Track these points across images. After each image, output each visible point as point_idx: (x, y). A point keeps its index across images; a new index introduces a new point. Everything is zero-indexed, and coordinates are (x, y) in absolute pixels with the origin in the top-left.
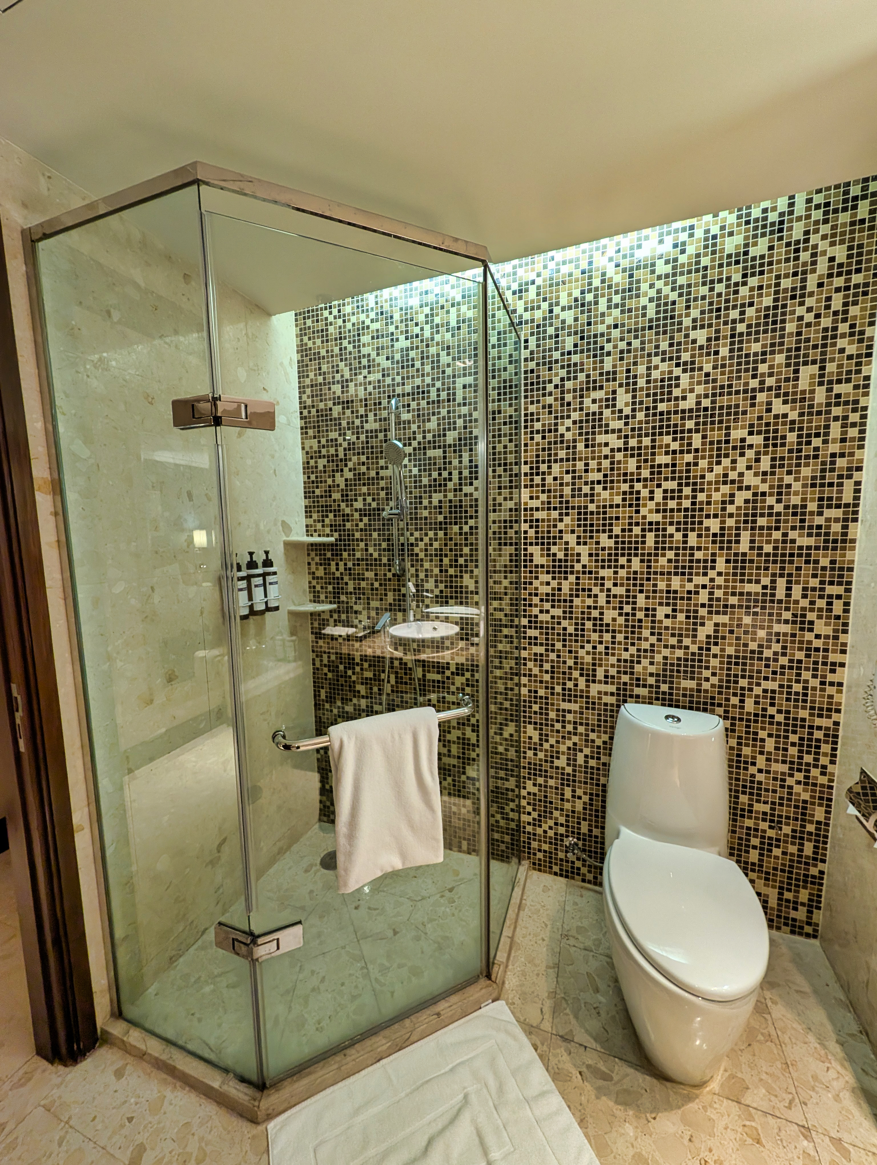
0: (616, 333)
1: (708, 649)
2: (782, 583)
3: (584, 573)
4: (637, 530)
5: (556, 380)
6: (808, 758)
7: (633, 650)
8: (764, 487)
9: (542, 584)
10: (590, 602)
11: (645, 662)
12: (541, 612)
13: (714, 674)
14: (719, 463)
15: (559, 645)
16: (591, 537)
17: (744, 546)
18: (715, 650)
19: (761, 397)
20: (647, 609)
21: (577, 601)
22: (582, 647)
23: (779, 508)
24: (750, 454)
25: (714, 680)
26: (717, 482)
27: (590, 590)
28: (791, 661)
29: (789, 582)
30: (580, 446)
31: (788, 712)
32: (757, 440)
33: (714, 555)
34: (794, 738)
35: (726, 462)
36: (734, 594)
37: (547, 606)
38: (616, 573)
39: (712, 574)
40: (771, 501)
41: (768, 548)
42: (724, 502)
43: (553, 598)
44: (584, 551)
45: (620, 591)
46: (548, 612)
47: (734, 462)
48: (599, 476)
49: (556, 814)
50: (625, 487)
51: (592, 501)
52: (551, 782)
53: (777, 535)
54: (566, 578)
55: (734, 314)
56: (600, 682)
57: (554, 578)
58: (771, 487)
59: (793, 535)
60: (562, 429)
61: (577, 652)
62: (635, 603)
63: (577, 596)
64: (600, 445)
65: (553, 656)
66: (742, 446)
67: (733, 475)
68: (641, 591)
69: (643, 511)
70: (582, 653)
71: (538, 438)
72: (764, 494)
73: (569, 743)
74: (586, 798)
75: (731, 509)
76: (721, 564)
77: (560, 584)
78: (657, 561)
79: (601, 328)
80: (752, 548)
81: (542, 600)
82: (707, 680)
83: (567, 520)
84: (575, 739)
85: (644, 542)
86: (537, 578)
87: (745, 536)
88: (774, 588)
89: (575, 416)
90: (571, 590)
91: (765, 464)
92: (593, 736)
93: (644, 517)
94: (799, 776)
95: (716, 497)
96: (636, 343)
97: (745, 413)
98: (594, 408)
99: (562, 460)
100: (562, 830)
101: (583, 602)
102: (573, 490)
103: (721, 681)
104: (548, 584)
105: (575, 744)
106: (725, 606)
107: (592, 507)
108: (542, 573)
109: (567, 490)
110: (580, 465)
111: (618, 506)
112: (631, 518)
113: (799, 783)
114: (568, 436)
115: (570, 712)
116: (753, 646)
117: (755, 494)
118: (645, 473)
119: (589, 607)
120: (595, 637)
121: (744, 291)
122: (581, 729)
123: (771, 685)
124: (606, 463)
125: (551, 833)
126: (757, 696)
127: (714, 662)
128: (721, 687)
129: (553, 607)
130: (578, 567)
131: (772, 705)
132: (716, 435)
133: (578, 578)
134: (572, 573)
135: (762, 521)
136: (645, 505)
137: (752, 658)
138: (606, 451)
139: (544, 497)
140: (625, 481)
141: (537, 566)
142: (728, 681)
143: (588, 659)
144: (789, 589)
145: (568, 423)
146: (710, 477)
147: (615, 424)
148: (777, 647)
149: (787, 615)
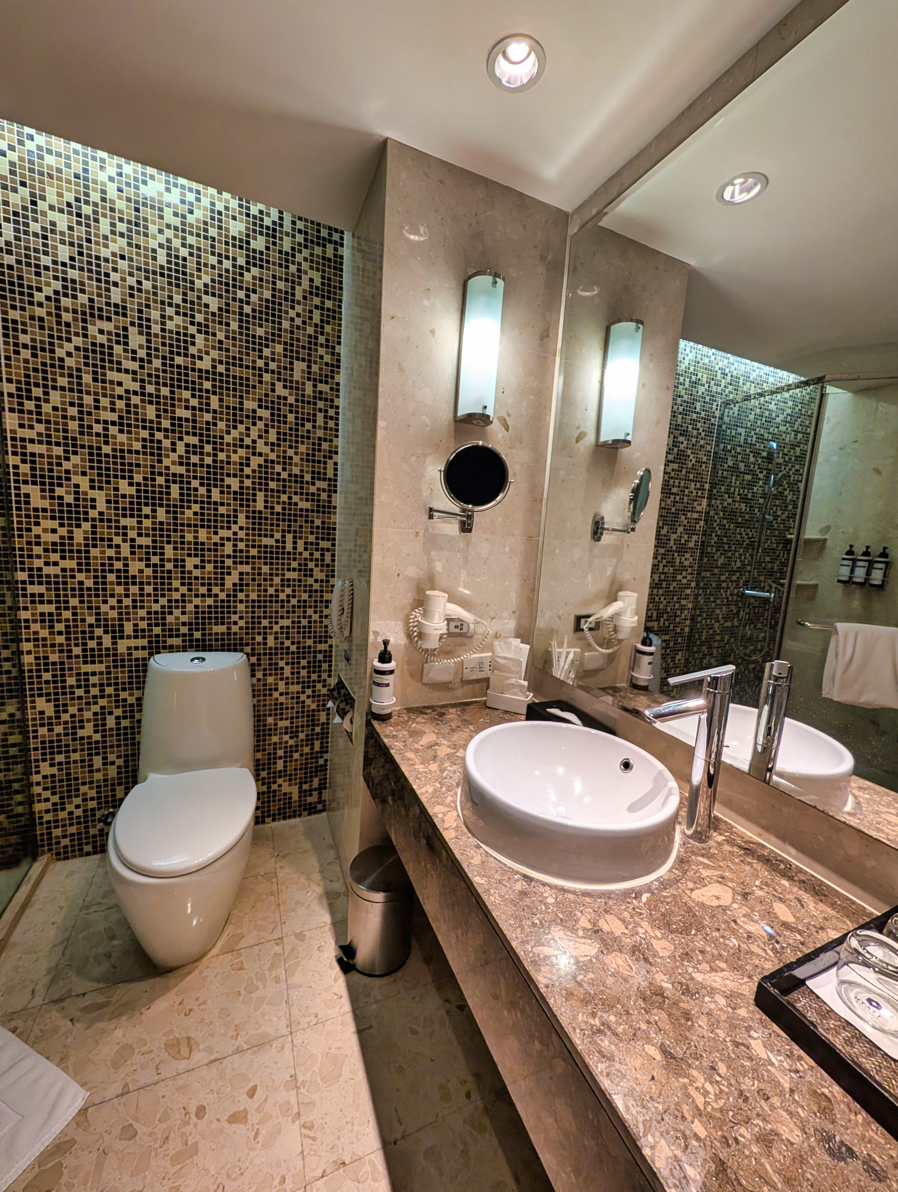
0: (123, 265)
1: (235, 596)
2: (289, 537)
3: (102, 521)
4: (160, 480)
5: (48, 291)
6: (314, 677)
7: (163, 601)
8: (273, 456)
9: (45, 530)
10: (111, 552)
11: (177, 612)
12: (47, 564)
13: (241, 618)
14: (235, 427)
15: (74, 602)
16: (108, 482)
17: (260, 505)
18: (241, 596)
19: (267, 377)
20: (176, 560)
21: (94, 552)
22: (105, 602)
23: (284, 475)
24: (260, 424)
25: (242, 623)
26: (235, 445)
27: (110, 540)
28: (299, 601)
29: (295, 537)
30: (87, 378)
31: (299, 643)
32: (265, 414)
33: (235, 511)
34: (304, 663)
35: (241, 428)
36: (254, 546)
37: (55, 557)
38: (140, 522)
39: (235, 528)
40: (278, 468)
41: (278, 508)
42: (241, 464)
43: (62, 548)
44: (100, 497)
45: (145, 541)
46: (56, 564)
47: (248, 429)
48: (114, 417)
49: (84, 789)
50: (145, 434)
51: (107, 443)
52: (75, 756)
53: (284, 498)
54: (79, 526)
55: (241, 294)
56: (129, 637)
57: (62, 525)
58: (278, 457)
59: (296, 499)
60: (60, 353)
61: (98, 608)
62: (163, 554)
63: (95, 546)
64: (112, 382)
65: (67, 614)
66: (254, 418)
67: (247, 441)
68: (169, 542)
69: (166, 462)
70: (104, 608)
71: (26, 354)
72: (272, 462)
73: (96, 708)
74: (120, 762)
75: (247, 471)
76: (242, 520)
77: (70, 532)
78: (183, 513)
79: (105, 253)
80: (266, 507)
81: (46, 550)
82: (235, 623)
83: (75, 459)
84: (103, 702)
85: (168, 493)
86: (37, 524)
87: (260, 497)
88: (284, 542)
89: (78, 341)
90: (86, 539)
91: (272, 436)
92: (123, 695)
93: (167, 468)
94: (309, 692)
95: (235, 458)
96: (147, 285)
97: (254, 387)
98: (102, 339)
99: (63, 388)
100: (92, 804)
101: (103, 552)
102: (81, 426)
103: (247, 623)
104: (54, 531)
105: (103, 708)
106: (247, 557)
107: (107, 449)
108: (45, 518)
109: (73, 426)
110: (88, 400)
111: (137, 452)
112: (153, 467)
113: (308, 697)
114: (70, 362)
115: (93, 674)
116: (271, 591)
117: (266, 461)
118: (166, 423)
119: (110, 558)
120: (119, 590)
121: (247, 276)
122: (110, 690)
123: (286, 622)
124: (120, 404)
125: (79, 812)
126: (276, 633)
127: (241, 607)
128: (247, 628)
129: (63, 558)
130: (93, 514)
131: (288, 638)
132: (231, 401)
133: (94, 526)
134: (86, 520)
135: (272, 485)
136: (167, 456)
137: (271, 601)
138: (119, 391)
139: (40, 428)
140: (144, 428)
141: (36, 510)
142: (253, 623)
143: (114, 614)
144: (295, 543)
145: (69, 347)
146: (228, 439)
147: (128, 364)
148: (288, 591)
149: (294, 564)
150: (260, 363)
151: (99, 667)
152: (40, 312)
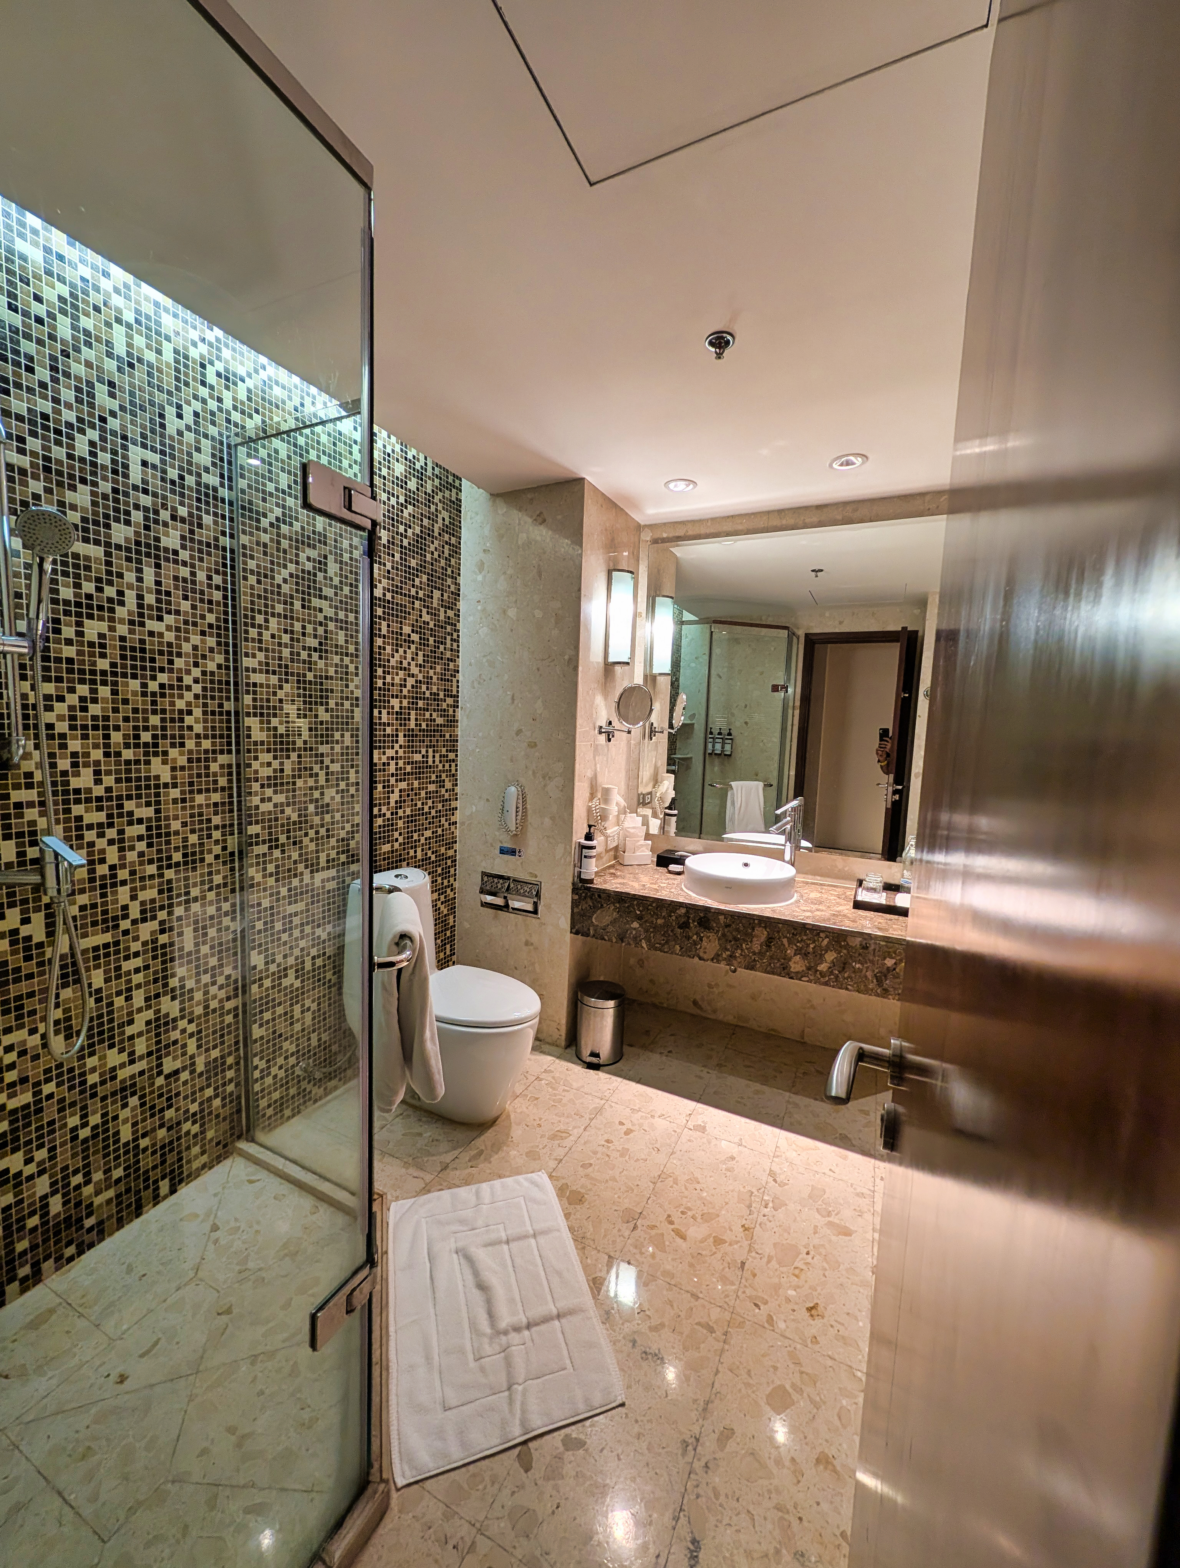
1: (397, 813)
2: (430, 752)
3: (305, 749)
4: (347, 704)
5: (272, 517)
6: (445, 882)
7: (348, 827)
8: (420, 677)
9: (262, 765)
10: (311, 782)
12: (263, 800)
13: (400, 834)
14: (397, 651)
15: (283, 839)
16: (311, 710)
17: (412, 723)
18: (400, 812)
21: (300, 783)
22: (306, 835)
23: (427, 694)
24: (413, 648)
25: (401, 840)
26: (397, 668)
27: (311, 769)
28: (436, 812)
29: (434, 751)
30: (298, 604)
31: (436, 851)
33: (397, 730)
34: (439, 870)
35: (401, 651)
36: (408, 763)
37: (269, 792)
38: (332, 748)
39: (397, 746)
40: (424, 688)
41: (424, 726)
42: (401, 685)
43: (275, 782)
44: (304, 724)
45: (336, 767)
46: (270, 799)
47: (405, 652)
48: (314, 643)
49: (286, 1045)
50: (336, 659)
51: (310, 670)
52: (280, 1010)
53: (427, 715)
54: (288, 757)
56: (323, 869)
57: (275, 758)
58: (424, 677)
59: (434, 715)
60: (278, 579)
61: (301, 842)
62: (348, 779)
63: (300, 777)
64: (315, 609)
65: (277, 853)
66: (409, 642)
67: (405, 664)
69: (352, 686)
70: (306, 841)
71: (253, 579)
72: (420, 682)
73: (296, 952)
75: (405, 691)
77: (282, 764)
80: (416, 725)
81: (262, 786)
82: (397, 840)
83: (287, 687)
86: (256, 758)
87: (413, 715)
88: (427, 757)
89: (292, 567)
90: (293, 770)
91: (420, 658)
92: (318, 932)
94: (442, 898)
95: (397, 680)
97: (409, 613)
98: (309, 566)
99: (279, 615)
100: (292, 1060)
101: (305, 782)
102: (292, 653)
103: (404, 838)
104: (269, 764)
105: (302, 950)
106: (405, 774)
107: (310, 676)
108: (262, 751)
109: (286, 653)
110: (298, 626)
111: (332, 678)
112: (342, 691)
114: (285, 589)
115: (296, 914)
116: (419, 805)
117: (416, 681)
119: (311, 788)
120: (317, 820)
122: (308, 929)
124: (321, 630)
125: (281, 1074)
126: (422, 845)
128: (404, 844)
129: (275, 792)
130: (299, 744)
131: (429, 849)
132: (395, 626)
133: (299, 756)
134: (294, 750)
136: (352, 680)
137: (419, 815)
138: (320, 617)
139: (261, 656)
140: (337, 653)
141: (255, 743)
142: (408, 838)
143: (312, 846)
144: (434, 757)
145: (285, 573)
146: (393, 662)
147: (327, 591)
148: (430, 802)
149: (434, 778)
150: (413, 591)
151: (300, 906)
152: (265, 538)
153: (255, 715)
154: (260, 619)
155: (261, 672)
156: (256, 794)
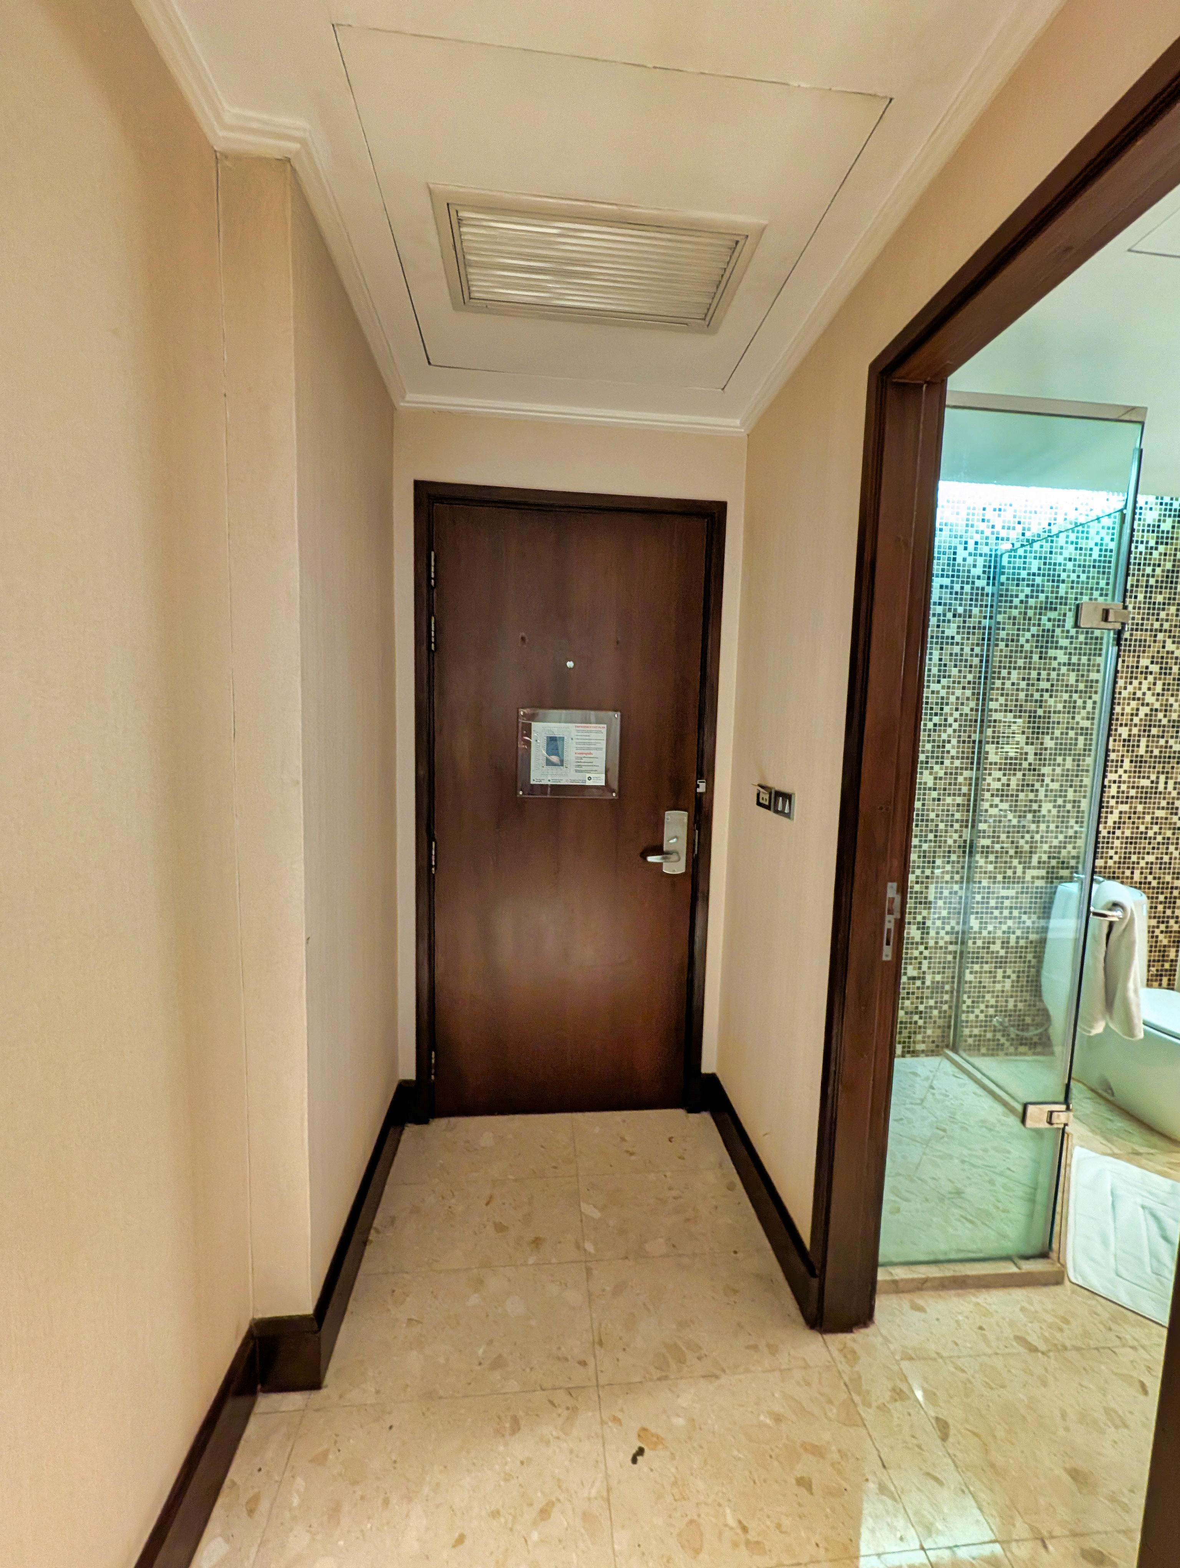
0: (1070, 566)
1: (1114, 833)
2: (1162, 778)
3: (1030, 770)
4: (1072, 734)
5: (1022, 596)
6: (1169, 912)
7: (1061, 837)
8: (1157, 705)
9: (994, 780)
10: (1031, 796)
11: (1069, 847)
12: (991, 806)
13: (1116, 853)
14: (1131, 683)
15: (1003, 837)
16: (1038, 738)
17: (1142, 751)
18: (1118, 833)
19: (1160, 636)
20: (1074, 801)
21: (1022, 796)
22: (1023, 837)
23: (1165, 721)
24: (1151, 678)
26: (1129, 699)
27: (1033, 785)
28: (1164, 838)
29: (1167, 778)
30: (1036, 657)
31: (1159, 878)
32: (1155, 668)
33: (1123, 756)
34: (1161, 898)
35: (1135, 683)
36: (1133, 787)
37: (997, 800)
38: (1054, 770)
39: (1120, 771)
40: (1160, 715)
42: (1132, 715)
43: (1002, 794)
44: (1030, 749)
45: (1055, 786)
46: (997, 806)
47: (1140, 683)
48: (1048, 685)
49: (988, 997)
50: (1066, 696)
51: (1041, 707)
52: (986, 967)
53: (1162, 742)
54: (1015, 775)
55: (1149, 570)
56: (1034, 868)
57: (1004, 775)
58: (1161, 705)
59: (1171, 742)
60: (1022, 640)
61: (1018, 842)
62: (1066, 796)
63: (1022, 791)
64: (1050, 658)
66: (1147, 672)
67: (1139, 694)
68: (1071, 786)
69: (1078, 718)
70: (1022, 842)
71: (1002, 645)
72: (1156, 710)
73: (1004, 927)
74: (1014, 977)
75: (1136, 720)
76: (1127, 764)
77: (1009, 780)
78: (1084, 760)
79: (1060, 559)
80: (1147, 752)
81: (992, 795)
82: (1111, 858)
83: (1019, 722)
84: (1010, 923)
85: (1076, 744)
86: (990, 774)
87: (1143, 742)
88: (1157, 783)
89: (1034, 630)
90: (1018, 785)
91: (1159, 688)
92: (1024, 917)
93: (1078, 723)
94: (1163, 927)
95: (1128, 710)
96: (1083, 577)
97: (1149, 646)
98: (1049, 625)
99: (1020, 668)
100: (991, 1011)
101: (1027, 796)
102: (1027, 695)
103: (1120, 858)
104: (999, 780)
105: (1009, 928)
106: (1127, 797)
107: (1040, 712)
108: (995, 769)
109: (1022, 695)
110: (1034, 674)
111: (1059, 712)
112: (1068, 723)
113: (1162, 932)
114: (1027, 647)
115: (1007, 898)
117: (1151, 710)
118: (1081, 686)
119: (1031, 801)
120: (1033, 827)
121: (1156, 554)
122: (1016, 913)
123: (1151, 858)
124: (1054, 675)
125: (982, 1017)
126: (1142, 868)
127: (1117, 843)
128: (1120, 863)
129: (1002, 801)
130: (1025, 765)
131: (1151, 873)
133: (1024, 775)
134: (1020, 770)
135: (1154, 731)
136: (1079, 713)
137: (1141, 838)
138: (1055, 664)
139: (1002, 700)
140: (1066, 692)
141: (991, 764)
142: (1125, 858)
143: (1027, 848)
144: (1166, 783)
145: (1028, 635)
147: (1064, 642)
151: (1011, 893)
152: (1015, 612)
153: (993, 743)
154: (1004, 673)
155: (1001, 711)
156: (987, 800)
